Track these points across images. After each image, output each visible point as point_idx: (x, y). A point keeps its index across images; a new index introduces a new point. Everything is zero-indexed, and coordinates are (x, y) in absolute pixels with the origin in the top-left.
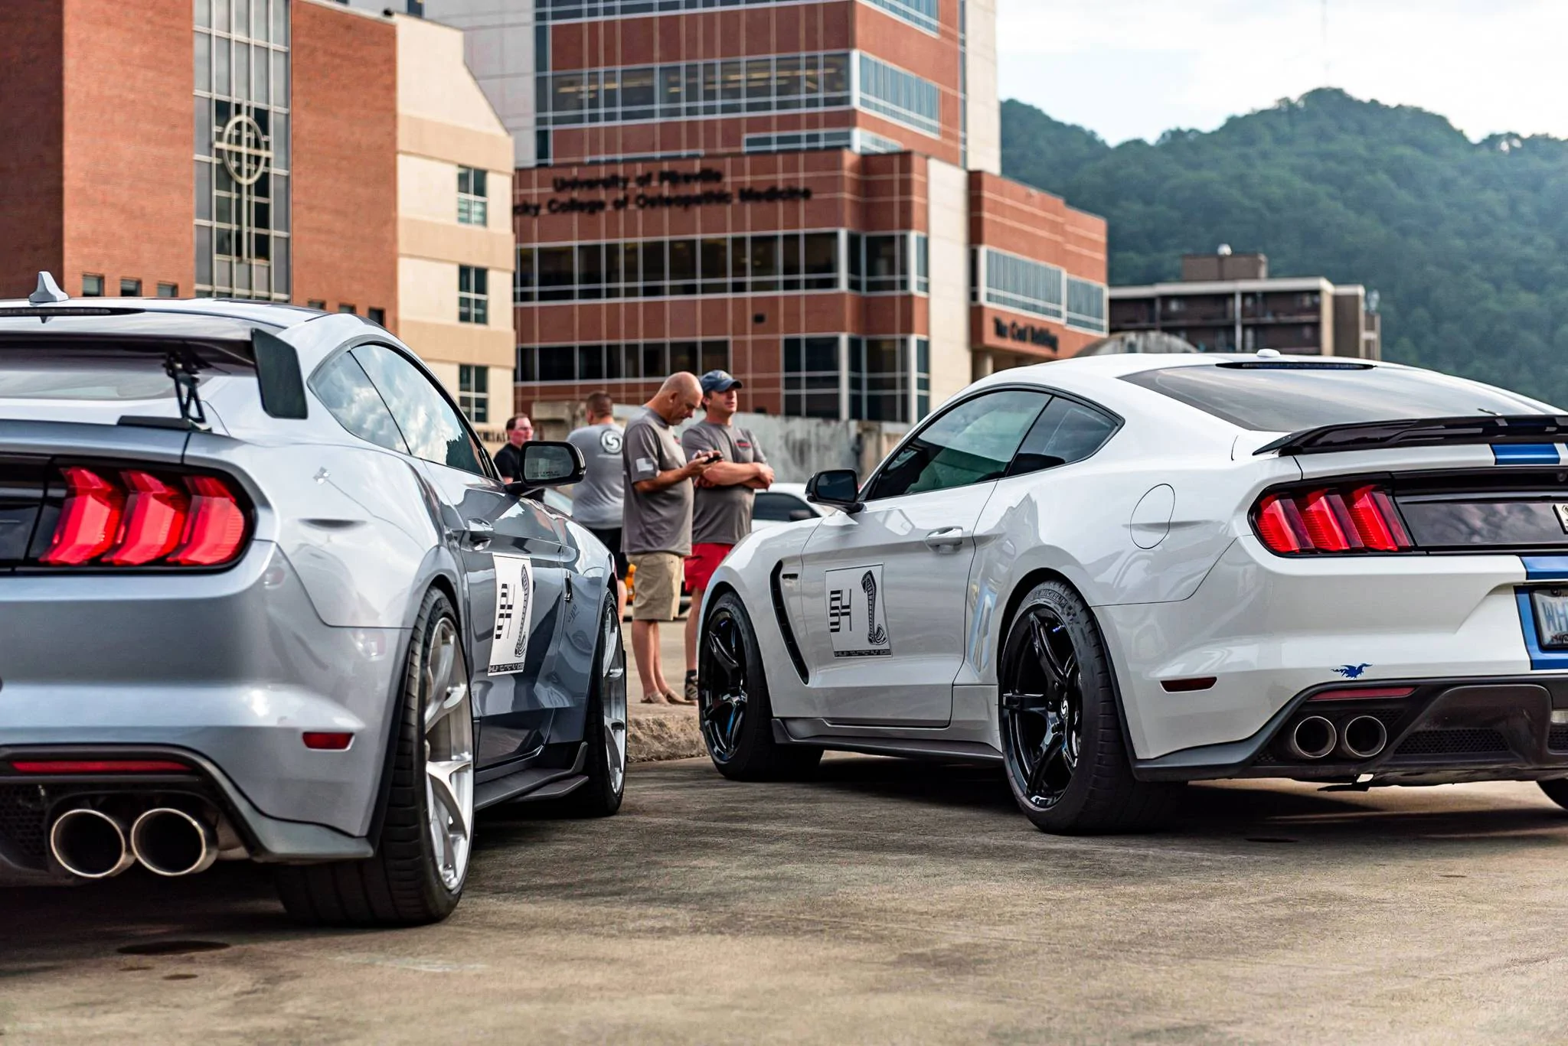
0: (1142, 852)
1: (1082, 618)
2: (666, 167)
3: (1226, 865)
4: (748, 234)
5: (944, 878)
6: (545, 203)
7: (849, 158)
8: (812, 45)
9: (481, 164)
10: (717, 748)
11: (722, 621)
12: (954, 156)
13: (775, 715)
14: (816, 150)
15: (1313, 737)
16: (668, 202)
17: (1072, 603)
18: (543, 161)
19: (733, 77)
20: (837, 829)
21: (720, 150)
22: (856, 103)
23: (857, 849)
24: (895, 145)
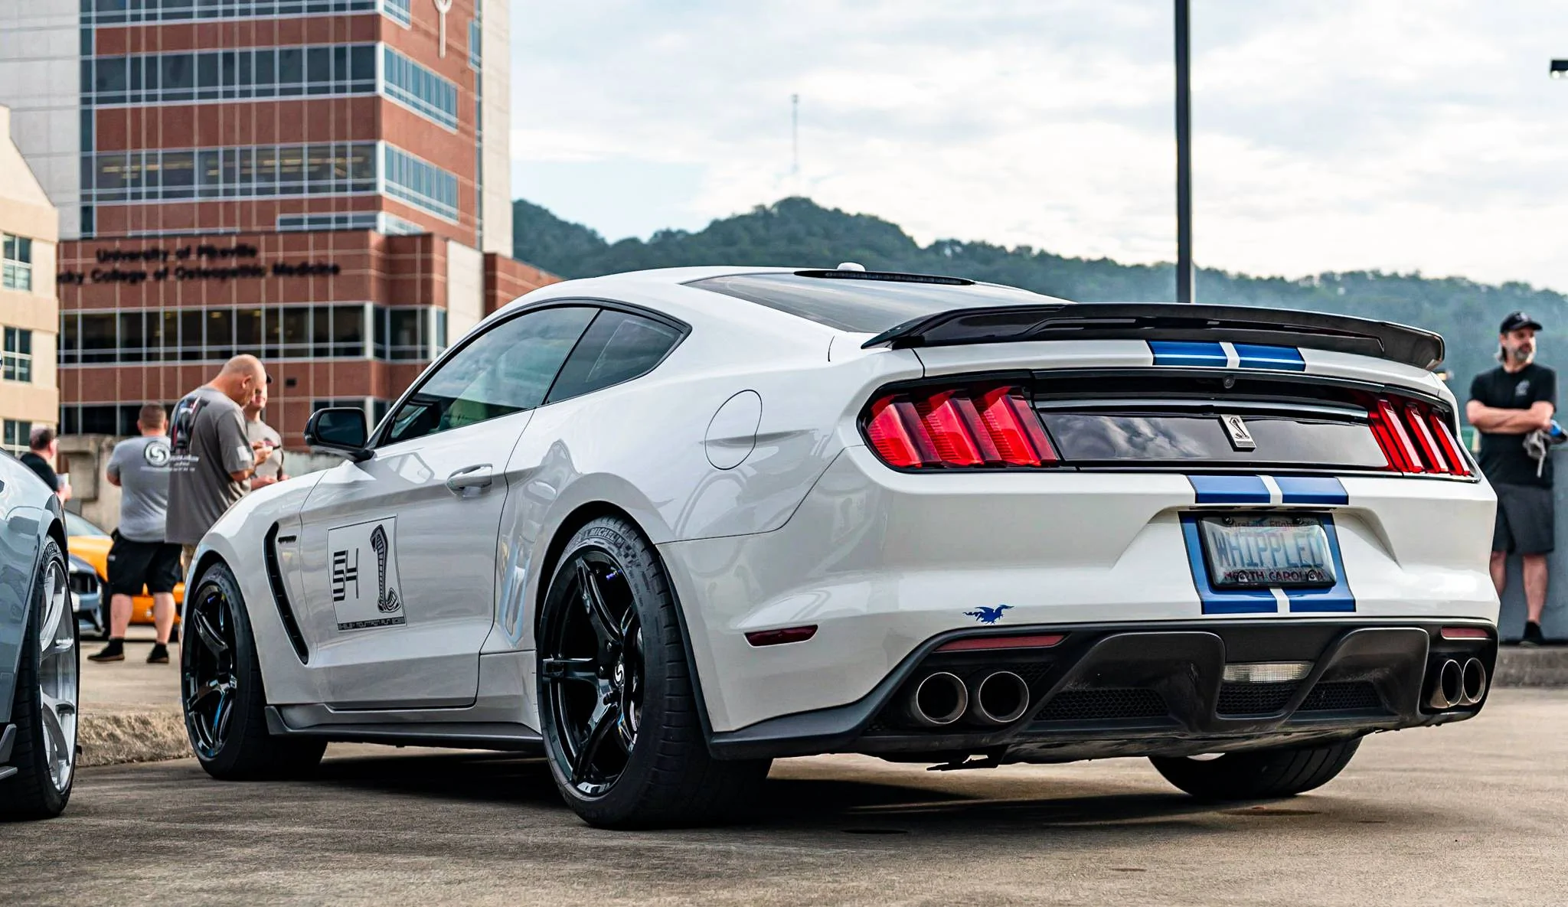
0: (721, 847)
1: (644, 558)
2: (204, 242)
3: (834, 861)
4: (281, 305)
5: (471, 884)
6: (89, 272)
7: (375, 238)
8: (341, 135)
9: (25, 233)
10: (201, 743)
11: (209, 597)
12: (472, 241)
13: (268, 702)
14: (345, 230)
15: (940, 698)
16: (206, 274)
17: (630, 542)
18: (87, 234)
19: (267, 162)
20: (336, 828)
21: (255, 228)
22: (381, 189)
23: (358, 851)
24: (419, 228)
